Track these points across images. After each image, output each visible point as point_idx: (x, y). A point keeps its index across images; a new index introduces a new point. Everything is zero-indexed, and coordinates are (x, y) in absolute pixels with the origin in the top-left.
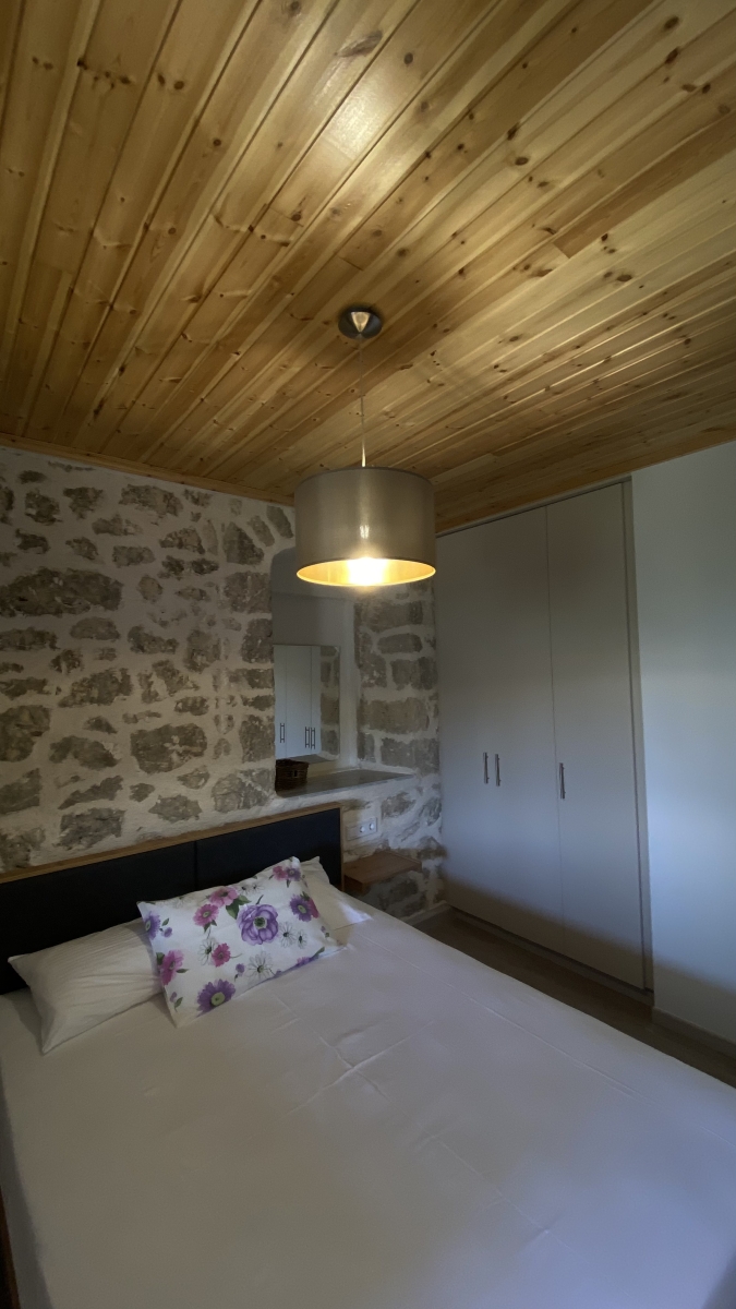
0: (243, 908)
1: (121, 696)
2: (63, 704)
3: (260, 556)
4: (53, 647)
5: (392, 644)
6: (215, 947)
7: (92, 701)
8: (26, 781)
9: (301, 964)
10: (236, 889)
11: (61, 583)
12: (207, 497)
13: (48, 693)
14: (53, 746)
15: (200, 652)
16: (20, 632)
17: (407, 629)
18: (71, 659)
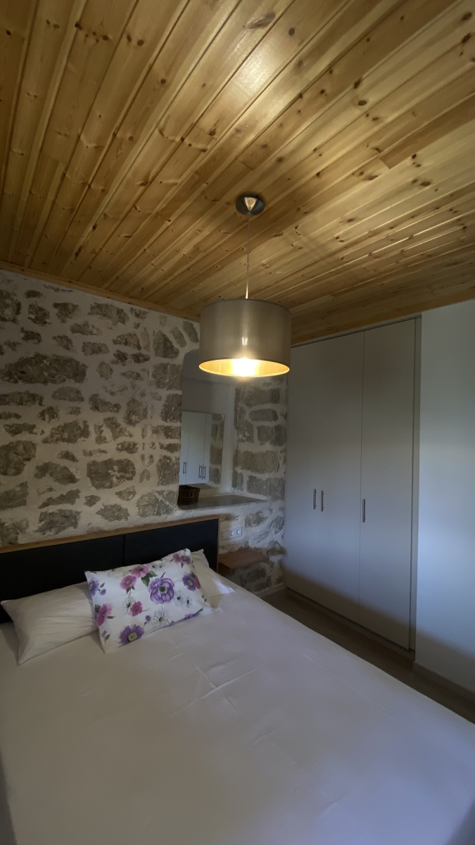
0: (152, 579)
1: (82, 438)
2: (45, 441)
3: (176, 353)
4: (40, 404)
5: (258, 415)
6: (133, 603)
7: (64, 440)
8: (19, 489)
9: (188, 617)
10: (148, 567)
11: (48, 364)
12: (145, 313)
13: (36, 434)
14: (37, 467)
15: (135, 413)
16: (20, 393)
17: (268, 406)
18: (52, 413)
